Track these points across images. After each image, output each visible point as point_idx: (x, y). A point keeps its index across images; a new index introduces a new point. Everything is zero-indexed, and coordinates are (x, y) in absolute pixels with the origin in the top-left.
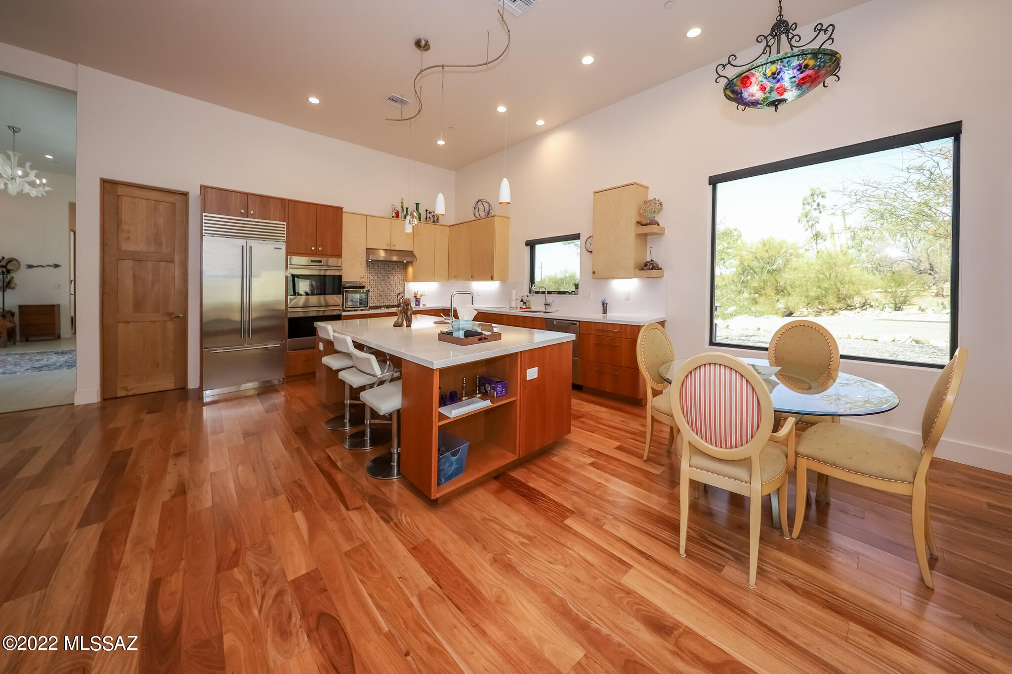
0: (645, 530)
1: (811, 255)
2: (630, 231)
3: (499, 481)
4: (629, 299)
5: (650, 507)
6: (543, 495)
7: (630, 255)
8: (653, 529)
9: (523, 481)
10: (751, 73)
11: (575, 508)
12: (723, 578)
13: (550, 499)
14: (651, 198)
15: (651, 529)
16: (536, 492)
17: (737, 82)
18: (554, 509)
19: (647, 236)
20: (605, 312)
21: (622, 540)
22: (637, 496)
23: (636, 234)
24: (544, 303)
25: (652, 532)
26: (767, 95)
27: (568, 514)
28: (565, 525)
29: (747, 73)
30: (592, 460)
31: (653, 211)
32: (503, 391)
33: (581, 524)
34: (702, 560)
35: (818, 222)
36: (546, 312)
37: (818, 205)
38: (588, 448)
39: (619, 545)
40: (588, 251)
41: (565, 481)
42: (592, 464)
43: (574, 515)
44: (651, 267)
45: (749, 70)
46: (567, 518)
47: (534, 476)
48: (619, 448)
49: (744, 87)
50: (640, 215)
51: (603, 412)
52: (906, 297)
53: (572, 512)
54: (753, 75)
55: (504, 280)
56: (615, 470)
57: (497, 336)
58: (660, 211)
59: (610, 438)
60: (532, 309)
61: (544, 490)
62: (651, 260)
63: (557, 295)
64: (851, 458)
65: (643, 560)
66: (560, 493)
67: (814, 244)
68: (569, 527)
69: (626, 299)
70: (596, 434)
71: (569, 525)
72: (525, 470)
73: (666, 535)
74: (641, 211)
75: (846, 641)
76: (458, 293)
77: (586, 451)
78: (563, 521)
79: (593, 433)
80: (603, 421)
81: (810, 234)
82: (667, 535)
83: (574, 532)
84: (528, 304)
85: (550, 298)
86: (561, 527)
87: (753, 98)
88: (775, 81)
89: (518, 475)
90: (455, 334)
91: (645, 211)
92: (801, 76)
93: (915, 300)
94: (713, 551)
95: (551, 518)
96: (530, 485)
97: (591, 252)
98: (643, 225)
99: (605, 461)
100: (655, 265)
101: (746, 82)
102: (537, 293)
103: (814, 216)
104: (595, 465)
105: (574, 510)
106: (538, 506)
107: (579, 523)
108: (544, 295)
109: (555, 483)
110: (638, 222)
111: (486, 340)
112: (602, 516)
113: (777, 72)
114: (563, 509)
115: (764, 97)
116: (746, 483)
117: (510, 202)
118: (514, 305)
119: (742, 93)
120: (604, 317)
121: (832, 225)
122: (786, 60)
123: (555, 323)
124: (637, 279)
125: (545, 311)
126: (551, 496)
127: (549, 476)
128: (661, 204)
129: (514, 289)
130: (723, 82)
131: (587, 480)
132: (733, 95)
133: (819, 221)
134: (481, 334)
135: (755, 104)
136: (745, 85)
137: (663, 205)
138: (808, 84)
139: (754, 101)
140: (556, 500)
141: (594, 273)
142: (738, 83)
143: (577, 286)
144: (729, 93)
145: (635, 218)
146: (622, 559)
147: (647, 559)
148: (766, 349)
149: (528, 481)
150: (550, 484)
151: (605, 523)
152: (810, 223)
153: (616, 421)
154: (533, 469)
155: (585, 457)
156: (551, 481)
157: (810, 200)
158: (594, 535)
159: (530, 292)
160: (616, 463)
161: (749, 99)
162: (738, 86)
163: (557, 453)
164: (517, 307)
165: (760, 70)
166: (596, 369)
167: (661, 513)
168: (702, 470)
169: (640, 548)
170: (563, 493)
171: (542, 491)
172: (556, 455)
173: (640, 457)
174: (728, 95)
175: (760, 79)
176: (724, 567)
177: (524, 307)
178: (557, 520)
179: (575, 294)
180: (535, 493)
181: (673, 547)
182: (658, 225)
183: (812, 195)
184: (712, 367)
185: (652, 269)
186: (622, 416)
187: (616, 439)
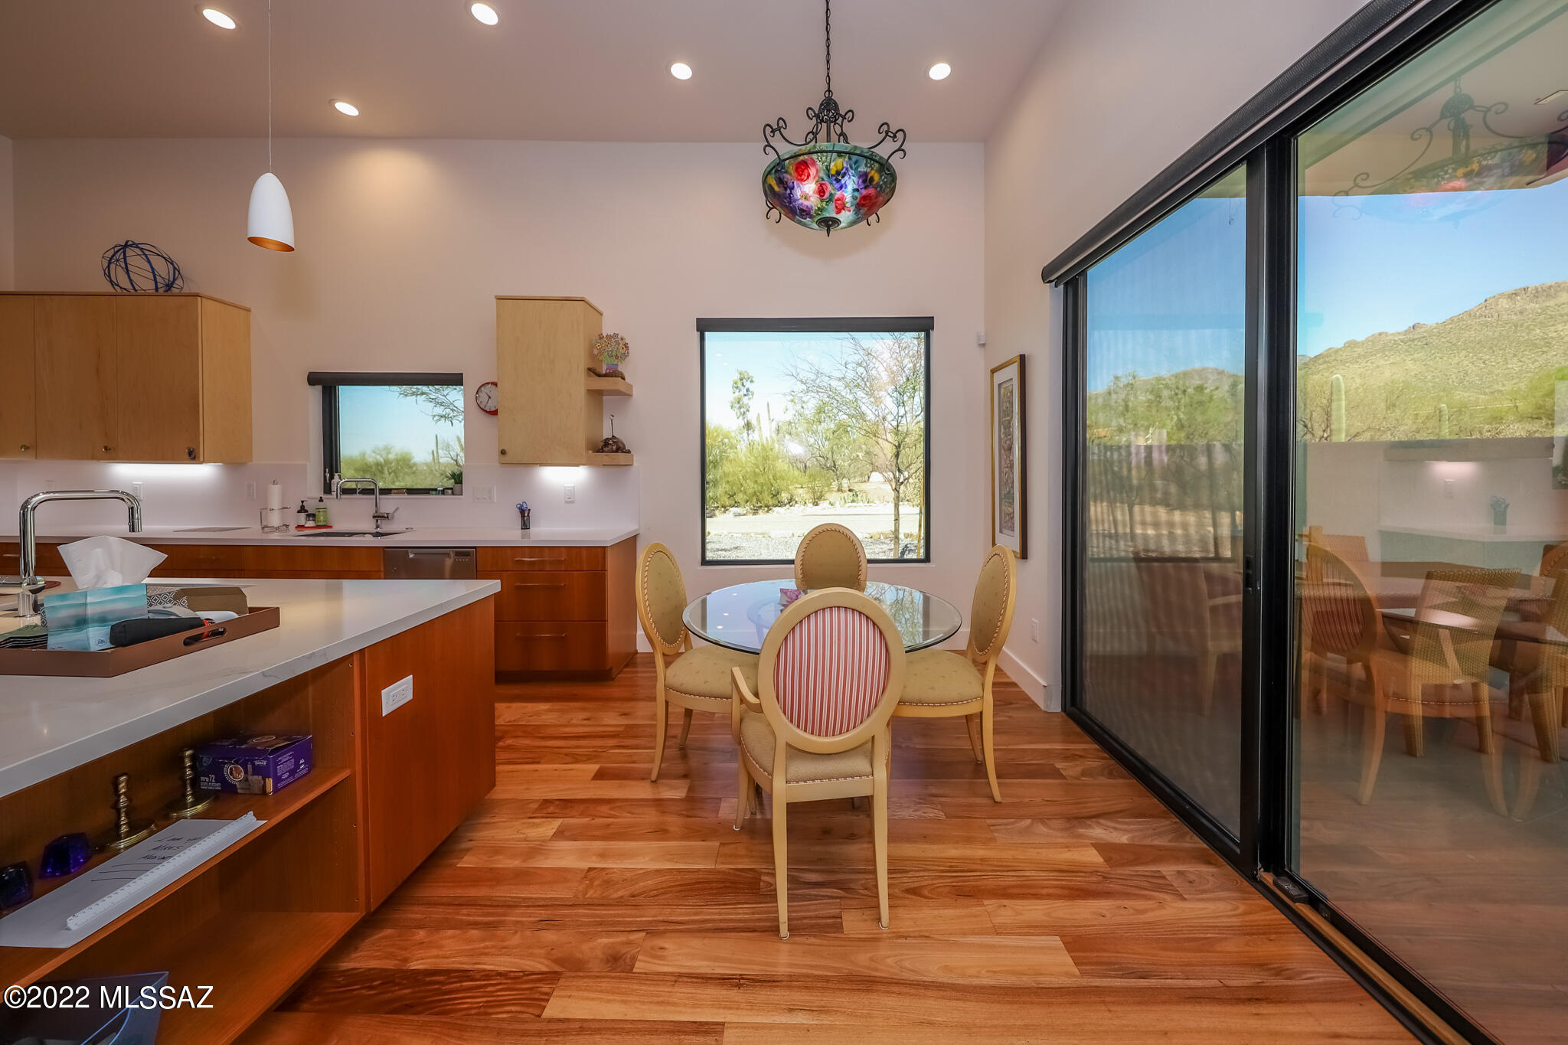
0: (710, 925)
1: (742, 447)
2: (579, 384)
3: (305, 1006)
4: (573, 502)
5: (699, 870)
6: (464, 975)
7: (577, 425)
8: (720, 914)
9: (389, 964)
10: (812, 159)
11: (557, 961)
12: (850, 940)
13: (488, 975)
14: (607, 331)
15: (717, 917)
16: (441, 978)
17: (790, 166)
18: (506, 995)
19: (602, 395)
20: (525, 525)
21: (681, 975)
22: (668, 861)
23: (588, 390)
24: (373, 512)
25: (721, 921)
26: (824, 204)
27: (545, 989)
28: (550, 1021)
29: (806, 157)
30: (556, 824)
31: (614, 354)
32: (297, 765)
33: (586, 994)
34: (812, 926)
35: (748, 411)
36: (377, 535)
37: (748, 390)
38: (537, 801)
39: (682, 991)
40: (486, 411)
41: (510, 906)
42: (560, 834)
43: (561, 982)
44: (614, 448)
45: (810, 153)
46: (548, 1000)
47: (421, 934)
48: (600, 775)
49: (799, 180)
50: (593, 357)
51: (541, 713)
52: (821, 492)
53: (552, 977)
54: (814, 163)
55: (234, 460)
56: (608, 825)
57: (268, 618)
58: (625, 356)
59: (577, 761)
60: (336, 528)
61: (464, 959)
62: (613, 436)
63: (406, 496)
64: (933, 688)
65: (734, 994)
66: (506, 943)
67: (745, 435)
68: (560, 1020)
69: (567, 502)
70: (543, 763)
71: (562, 1016)
72: (388, 932)
73: (743, 912)
74: (596, 352)
75: (997, 934)
76: (57, 495)
77: (537, 809)
78: (539, 1016)
79: (538, 763)
80: (550, 731)
81: (741, 422)
82: (746, 911)
83: (577, 1025)
84: (321, 518)
85: (387, 504)
86: (539, 1034)
87: (806, 203)
88: (837, 186)
89: (365, 959)
90: (55, 642)
91: (601, 353)
92: (864, 192)
93: (827, 496)
94: (817, 897)
95: (505, 1025)
96: (415, 965)
97: (495, 413)
98: (599, 375)
99: (582, 814)
100: (620, 445)
101: (803, 171)
102: (346, 491)
103: (745, 403)
104: (566, 834)
105: (557, 968)
106: (459, 1014)
107: (580, 993)
108: (374, 497)
109: (487, 925)
110: (589, 369)
111: (220, 638)
112: (623, 943)
113: (842, 172)
114: (527, 982)
115: (819, 206)
116: (867, 776)
117: (290, 242)
118: (275, 520)
119: (793, 188)
120: (523, 537)
121: (759, 414)
122: (854, 158)
123: (411, 556)
124: (585, 466)
125: (375, 531)
126: (489, 964)
127: (465, 915)
128: (626, 346)
129: (274, 483)
130: (772, 157)
131: (560, 875)
132: (779, 187)
133: (750, 409)
134: (198, 623)
135: (805, 213)
136: (801, 175)
137: (630, 348)
138: (866, 209)
139: (805, 208)
140: (502, 969)
141: (503, 452)
142: (791, 169)
143: (458, 478)
144: (773, 183)
145: (582, 363)
146: (698, 1020)
147: (739, 986)
148: (792, 562)
149: (406, 960)
150: (474, 933)
151: (634, 959)
152: (742, 410)
153: (574, 722)
154: (413, 916)
155: (538, 825)
156: (475, 925)
157: (739, 384)
158: (624, 1002)
159: (328, 489)
160: (605, 809)
161: (800, 201)
162: (791, 174)
163: (470, 844)
164: (287, 526)
165: (824, 158)
166: (518, 634)
167: (719, 872)
168: (805, 781)
169: (721, 969)
170: (515, 940)
171: (456, 966)
172: (468, 850)
173: (643, 777)
174: (770, 186)
175: (822, 174)
176: (841, 918)
177: (311, 524)
178: (525, 1021)
179: (453, 494)
180: (438, 983)
181: (763, 931)
182: (624, 379)
183: (741, 380)
184: (835, 612)
185: (617, 451)
186: (583, 709)
187: (589, 758)
